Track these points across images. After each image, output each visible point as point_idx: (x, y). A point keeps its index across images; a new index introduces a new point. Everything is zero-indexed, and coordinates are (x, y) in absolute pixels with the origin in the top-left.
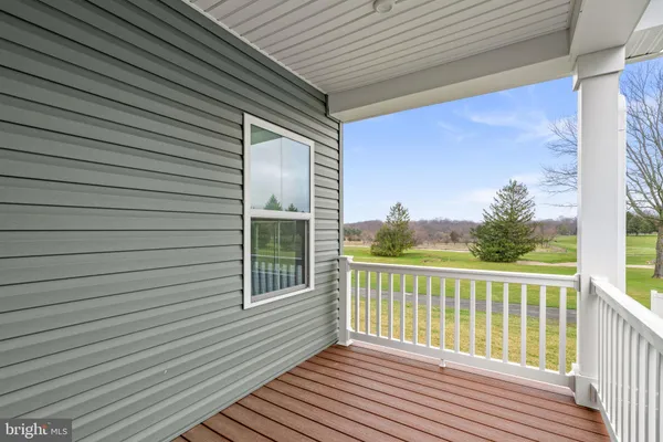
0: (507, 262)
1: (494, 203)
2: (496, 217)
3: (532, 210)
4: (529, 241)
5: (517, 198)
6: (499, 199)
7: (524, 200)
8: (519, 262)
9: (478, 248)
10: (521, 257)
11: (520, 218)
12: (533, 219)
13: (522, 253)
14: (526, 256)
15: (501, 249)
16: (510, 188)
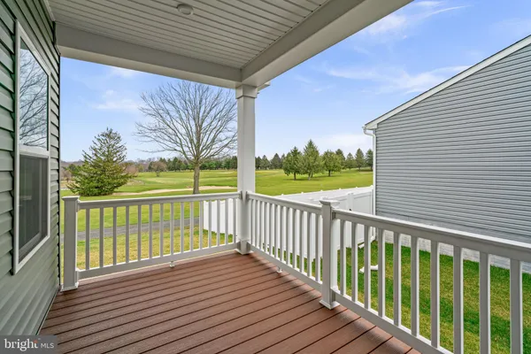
0: (105, 195)
1: (93, 145)
2: (95, 158)
3: (124, 153)
4: (122, 177)
5: (113, 142)
6: (98, 143)
7: (118, 145)
8: (114, 194)
9: (78, 185)
10: (116, 190)
11: (115, 159)
12: (125, 160)
13: (116, 187)
14: (120, 189)
15: (100, 185)
16: (107, 134)
